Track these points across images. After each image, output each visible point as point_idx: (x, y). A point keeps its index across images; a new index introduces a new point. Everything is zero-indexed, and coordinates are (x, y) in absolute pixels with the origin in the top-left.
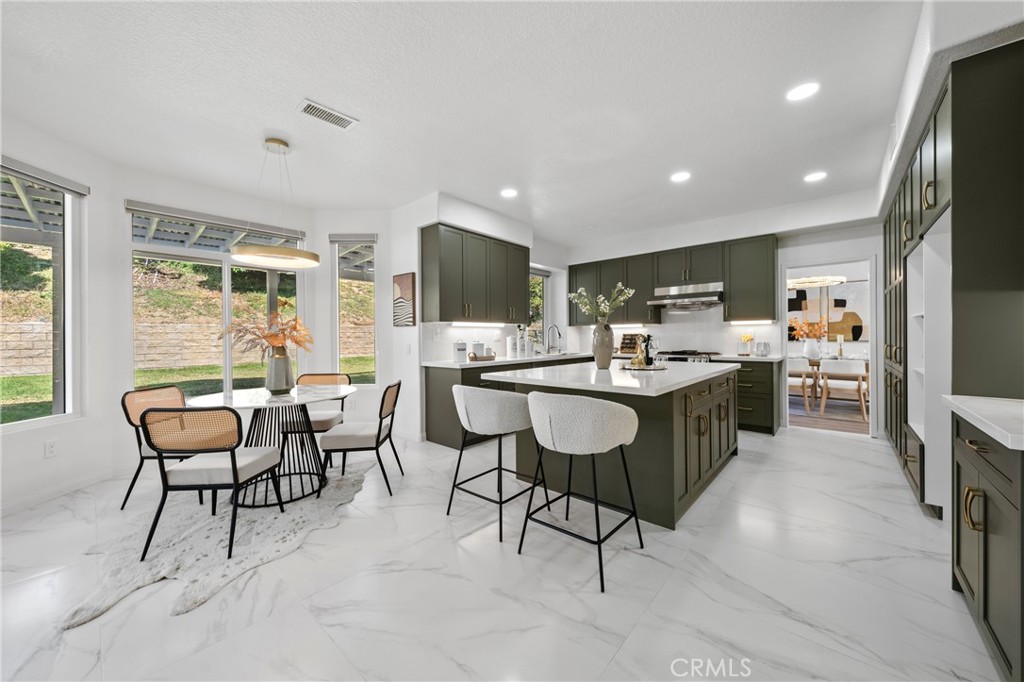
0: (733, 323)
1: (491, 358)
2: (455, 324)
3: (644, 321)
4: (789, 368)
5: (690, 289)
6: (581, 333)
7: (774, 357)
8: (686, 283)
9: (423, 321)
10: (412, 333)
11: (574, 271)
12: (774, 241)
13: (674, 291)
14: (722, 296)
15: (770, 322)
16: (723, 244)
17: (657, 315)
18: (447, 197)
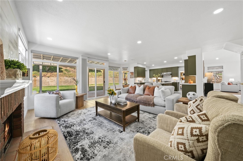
0: (173, 77)
1: (142, 82)
2: (138, 78)
3: (161, 77)
4: (180, 84)
5: (167, 73)
6: (151, 79)
7: (178, 82)
8: (166, 72)
9: (134, 77)
10: (133, 79)
11: (150, 70)
12: (178, 67)
13: (165, 73)
14: (171, 74)
15: (177, 77)
16: (171, 67)
17: (162, 76)
18: (138, 64)
